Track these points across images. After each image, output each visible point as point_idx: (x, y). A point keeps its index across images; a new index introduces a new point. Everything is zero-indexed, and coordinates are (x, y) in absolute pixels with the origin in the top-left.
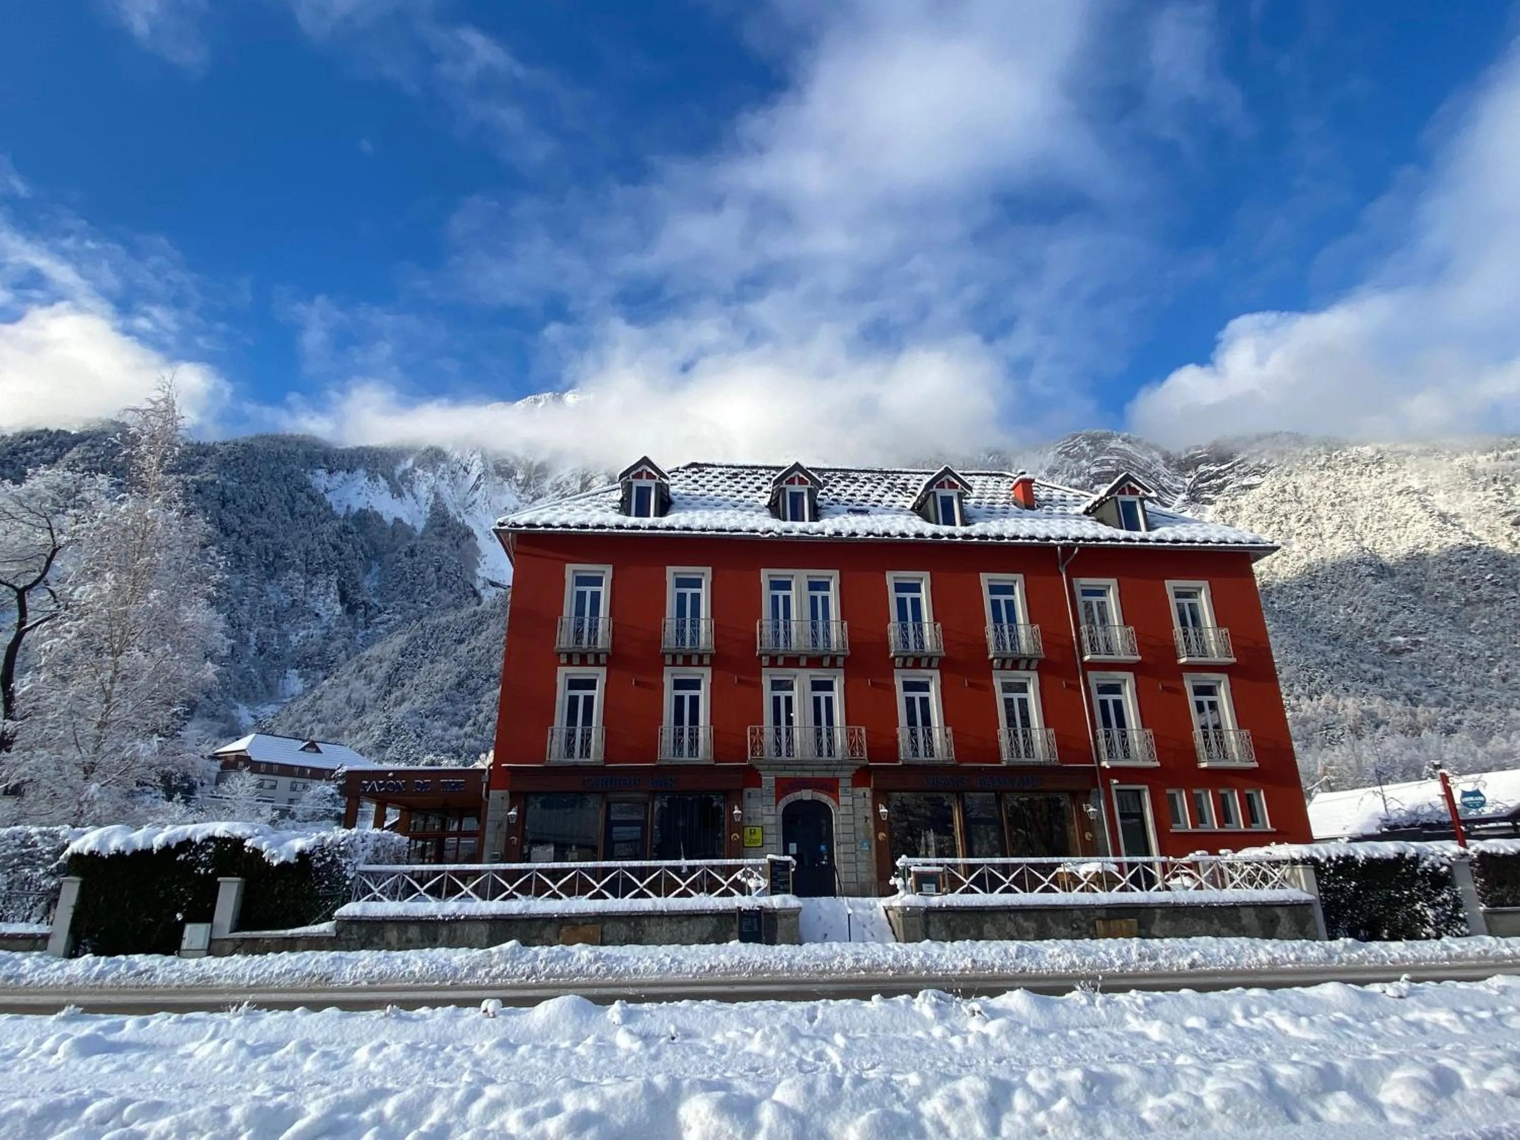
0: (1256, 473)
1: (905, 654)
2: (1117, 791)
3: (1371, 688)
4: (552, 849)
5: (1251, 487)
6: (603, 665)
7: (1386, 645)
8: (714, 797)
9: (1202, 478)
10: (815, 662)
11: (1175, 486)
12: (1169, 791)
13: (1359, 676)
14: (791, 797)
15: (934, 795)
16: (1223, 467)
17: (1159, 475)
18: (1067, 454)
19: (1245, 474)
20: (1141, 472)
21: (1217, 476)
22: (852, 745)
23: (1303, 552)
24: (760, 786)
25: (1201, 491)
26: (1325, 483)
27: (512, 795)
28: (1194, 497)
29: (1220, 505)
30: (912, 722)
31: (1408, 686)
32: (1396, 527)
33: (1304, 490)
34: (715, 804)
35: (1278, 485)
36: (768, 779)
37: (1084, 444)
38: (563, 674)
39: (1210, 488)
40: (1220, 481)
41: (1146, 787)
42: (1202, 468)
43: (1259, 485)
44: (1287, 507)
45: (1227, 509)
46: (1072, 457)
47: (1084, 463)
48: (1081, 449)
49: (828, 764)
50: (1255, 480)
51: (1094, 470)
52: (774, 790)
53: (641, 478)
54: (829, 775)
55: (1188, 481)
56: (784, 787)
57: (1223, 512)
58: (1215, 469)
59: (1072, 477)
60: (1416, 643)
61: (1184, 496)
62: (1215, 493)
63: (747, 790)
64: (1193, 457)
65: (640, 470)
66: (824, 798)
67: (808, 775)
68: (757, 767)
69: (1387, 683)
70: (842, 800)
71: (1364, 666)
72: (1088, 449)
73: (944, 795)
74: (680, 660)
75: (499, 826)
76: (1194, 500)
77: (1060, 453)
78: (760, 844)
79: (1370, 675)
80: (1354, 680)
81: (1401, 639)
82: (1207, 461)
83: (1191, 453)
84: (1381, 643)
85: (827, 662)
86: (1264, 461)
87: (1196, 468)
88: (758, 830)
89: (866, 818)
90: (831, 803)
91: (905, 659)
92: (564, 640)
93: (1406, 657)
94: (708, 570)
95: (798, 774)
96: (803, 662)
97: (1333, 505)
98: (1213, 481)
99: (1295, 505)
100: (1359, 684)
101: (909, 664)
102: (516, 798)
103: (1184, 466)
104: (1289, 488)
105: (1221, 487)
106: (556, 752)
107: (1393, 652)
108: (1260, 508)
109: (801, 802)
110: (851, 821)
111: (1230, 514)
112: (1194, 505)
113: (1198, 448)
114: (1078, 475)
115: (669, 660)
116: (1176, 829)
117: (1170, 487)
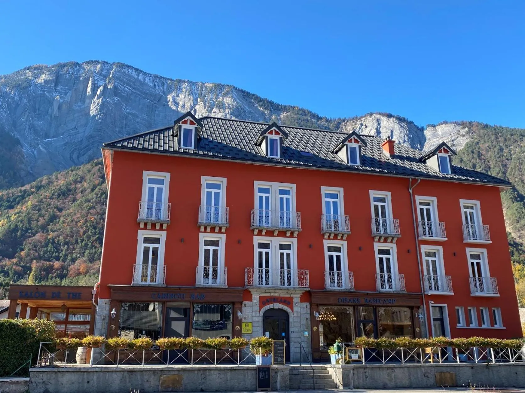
1: (330, 232)
2: (432, 307)
4: (133, 333)
6: (164, 230)
8: (226, 306)
10: (282, 234)
12: (457, 308)
14: (267, 307)
15: (342, 307)
22: (301, 280)
24: (251, 300)
27: (111, 302)
30: (331, 268)
34: (226, 310)
36: (256, 297)
38: (142, 234)
41: (446, 305)
49: (288, 289)
52: (258, 303)
53: (187, 124)
54: (288, 296)
56: (264, 301)
63: (244, 302)
65: (186, 119)
66: (285, 308)
67: (277, 295)
68: (250, 290)
70: (295, 309)
73: (347, 308)
74: (209, 229)
75: (104, 319)
78: (251, 332)
85: (288, 234)
88: (250, 324)
89: (307, 319)
90: (289, 310)
91: (330, 234)
92: (143, 214)
94: (225, 180)
95: (272, 295)
96: (276, 233)
101: (332, 237)
102: (115, 303)
106: (137, 279)
109: (273, 309)
110: (299, 321)
115: (202, 229)
116: (459, 326)
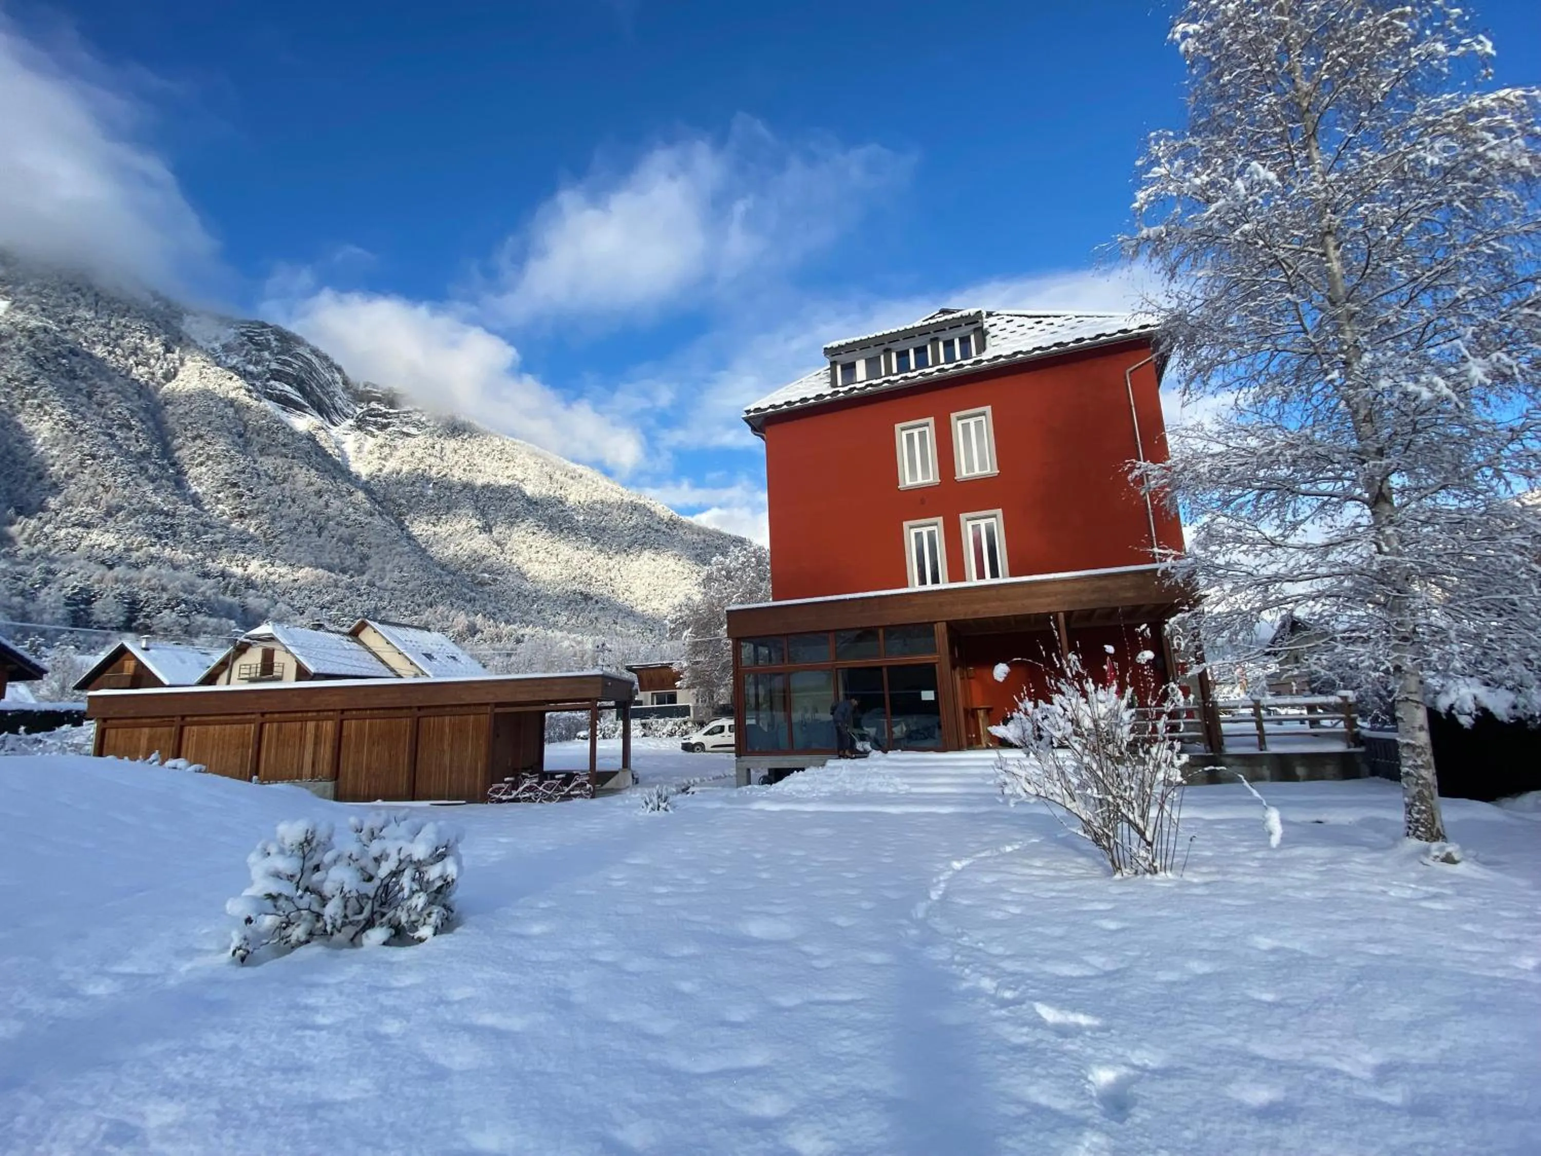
0: (416, 426)
3: (469, 606)
5: (408, 435)
7: (477, 578)
9: (371, 413)
11: (346, 410)
13: (462, 597)
16: (391, 411)
17: (335, 395)
18: (250, 339)
19: (407, 423)
20: (321, 387)
21: (384, 415)
23: (435, 498)
25: (368, 423)
26: (463, 452)
28: (361, 424)
29: (380, 441)
31: (490, 608)
32: (500, 499)
33: (448, 452)
35: (430, 441)
37: (272, 337)
39: (375, 423)
40: (385, 421)
42: (374, 405)
43: (414, 436)
44: (433, 460)
45: (385, 445)
46: (255, 344)
47: (266, 354)
48: (268, 340)
50: (413, 431)
51: (274, 366)
55: (359, 411)
57: (381, 447)
58: (384, 410)
59: (250, 362)
60: (495, 580)
61: (351, 422)
62: (378, 429)
64: (369, 392)
69: (478, 604)
71: (465, 590)
72: (274, 343)
76: (359, 428)
77: (243, 334)
79: (468, 597)
80: (458, 599)
81: (486, 575)
82: (379, 400)
83: (368, 388)
84: (473, 575)
86: (424, 419)
87: (369, 402)
93: (487, 588)
97: (465, 470)
98: (379, 419)
99: (438, 460)
100: (461, 602)
103: (361, 397)
104: (438, 447)
105: (385, 426)
107: (479, 583)
108: (413, 453)
111: (386, 450)
112: (358, 432)
113: (374, 386)
114: (256, 364)
117: (341, 410)
